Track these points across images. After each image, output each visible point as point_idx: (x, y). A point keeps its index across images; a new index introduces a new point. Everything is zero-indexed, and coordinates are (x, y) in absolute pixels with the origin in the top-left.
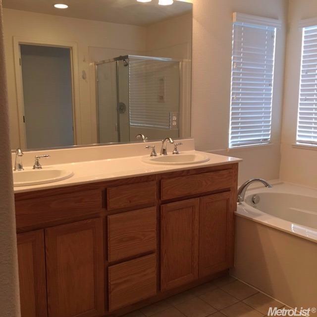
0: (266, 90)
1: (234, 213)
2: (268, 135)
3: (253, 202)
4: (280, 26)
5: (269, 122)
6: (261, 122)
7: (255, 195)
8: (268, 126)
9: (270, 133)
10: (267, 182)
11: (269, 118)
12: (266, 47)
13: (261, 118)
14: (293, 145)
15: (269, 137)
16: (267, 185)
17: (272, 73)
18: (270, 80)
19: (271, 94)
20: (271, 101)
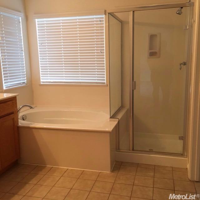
0: (21, 53)
1: (17, 126)
2: (25, 80)
3: (23, 119)
4: (23, 16)
5: (24, 72)
6: (20, 72)
7: (24, 115)
8: (24, 75)
9: (26, 78)
10: (31, 106)
11: (24, 70)
12: (17, 28)
13: (20, 70)
14: (39, 85)
15: (26, 81)
16: (31, 108)
17: (22, 43)
18: (22, 48)
19: (23, 56)
20: (24, 60)
